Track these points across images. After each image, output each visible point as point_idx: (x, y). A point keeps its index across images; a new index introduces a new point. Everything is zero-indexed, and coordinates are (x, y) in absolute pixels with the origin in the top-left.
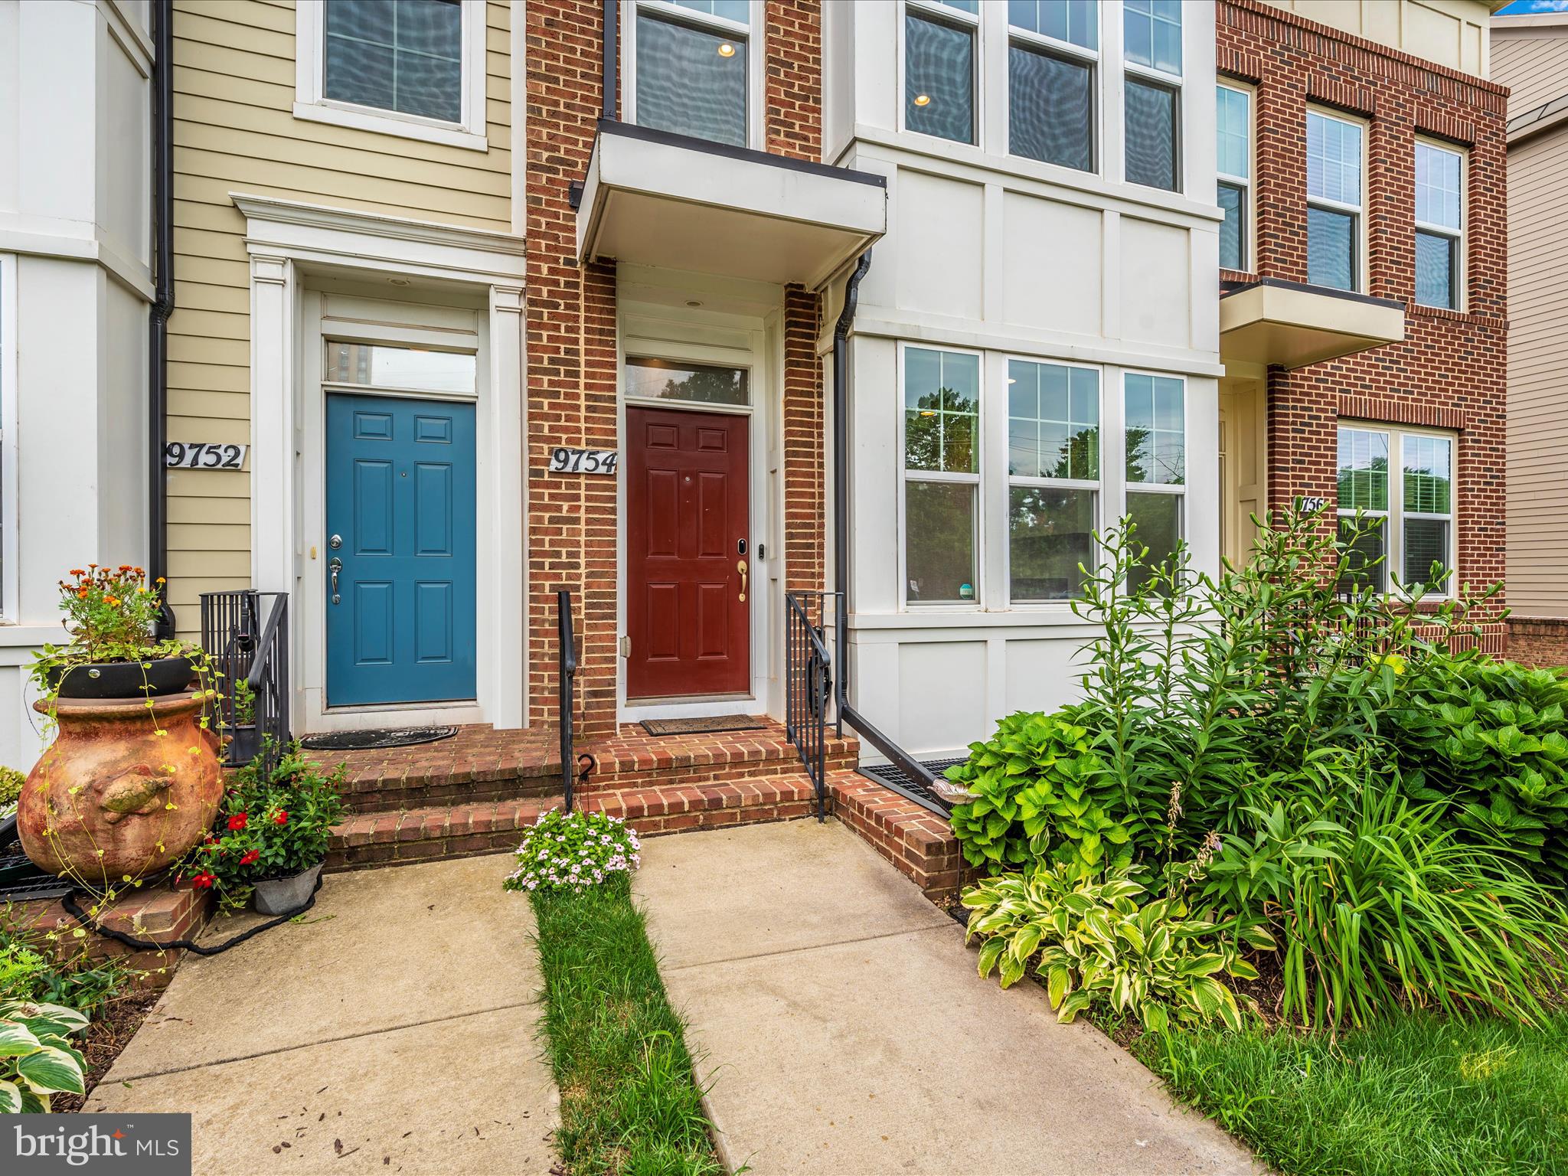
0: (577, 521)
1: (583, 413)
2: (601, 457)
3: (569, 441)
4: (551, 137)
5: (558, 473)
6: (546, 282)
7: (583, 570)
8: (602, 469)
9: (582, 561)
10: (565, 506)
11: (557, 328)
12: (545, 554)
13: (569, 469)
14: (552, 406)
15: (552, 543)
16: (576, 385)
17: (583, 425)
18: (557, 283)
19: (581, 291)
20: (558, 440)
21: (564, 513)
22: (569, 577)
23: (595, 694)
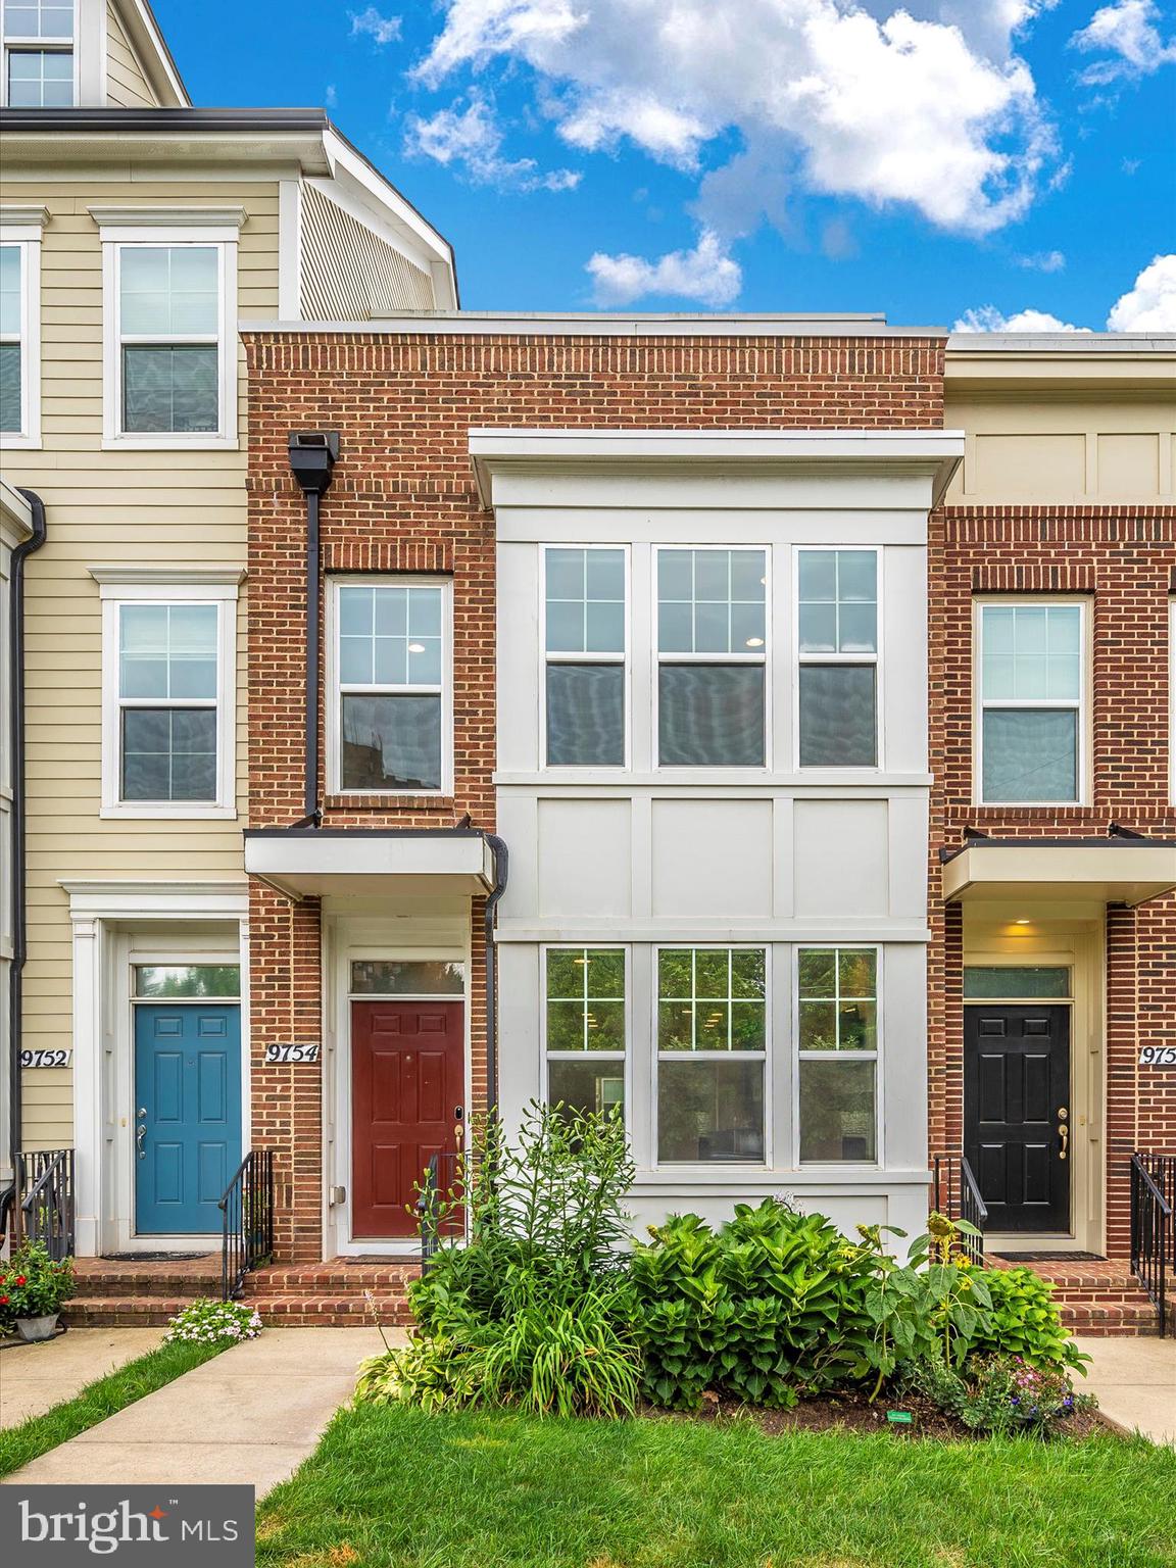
0: (288, 1098)
1: (292, 1016)
2: (305, 1049)
3: (281, 1038)
4: (267, 811)
5: (272, 1063)
6: (264, 920)
7: (292, 1135)
8: (306, 1059)
9: (292, 1128)
10: (279, 1087)
11: (273, 953)
12: (263, 1123)
13: (280, 1059)
14: (268, 1013)
15: (268, 1115)
16: (288, 996)
17: (292, 1025)
18: (272, 920)
19: (291, 924)
20: (273, 1038)
21: (278, 1093)
22: (282, 1141)
23: (302, 1230)
